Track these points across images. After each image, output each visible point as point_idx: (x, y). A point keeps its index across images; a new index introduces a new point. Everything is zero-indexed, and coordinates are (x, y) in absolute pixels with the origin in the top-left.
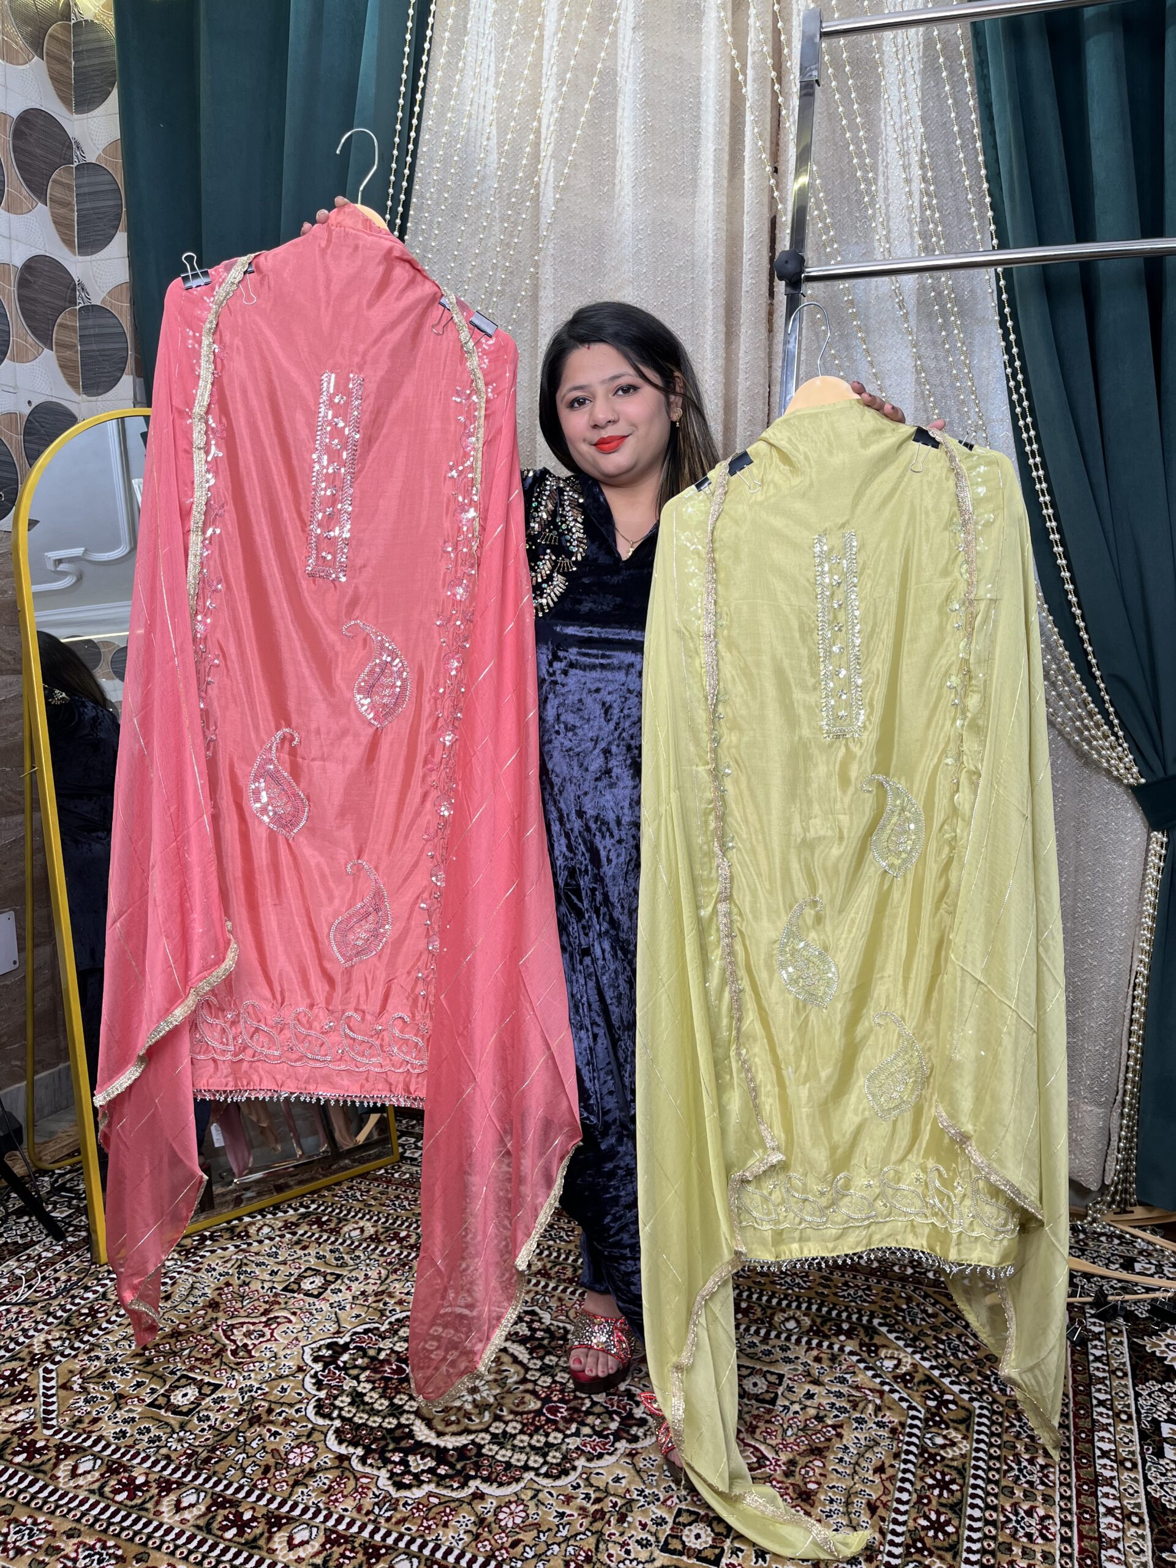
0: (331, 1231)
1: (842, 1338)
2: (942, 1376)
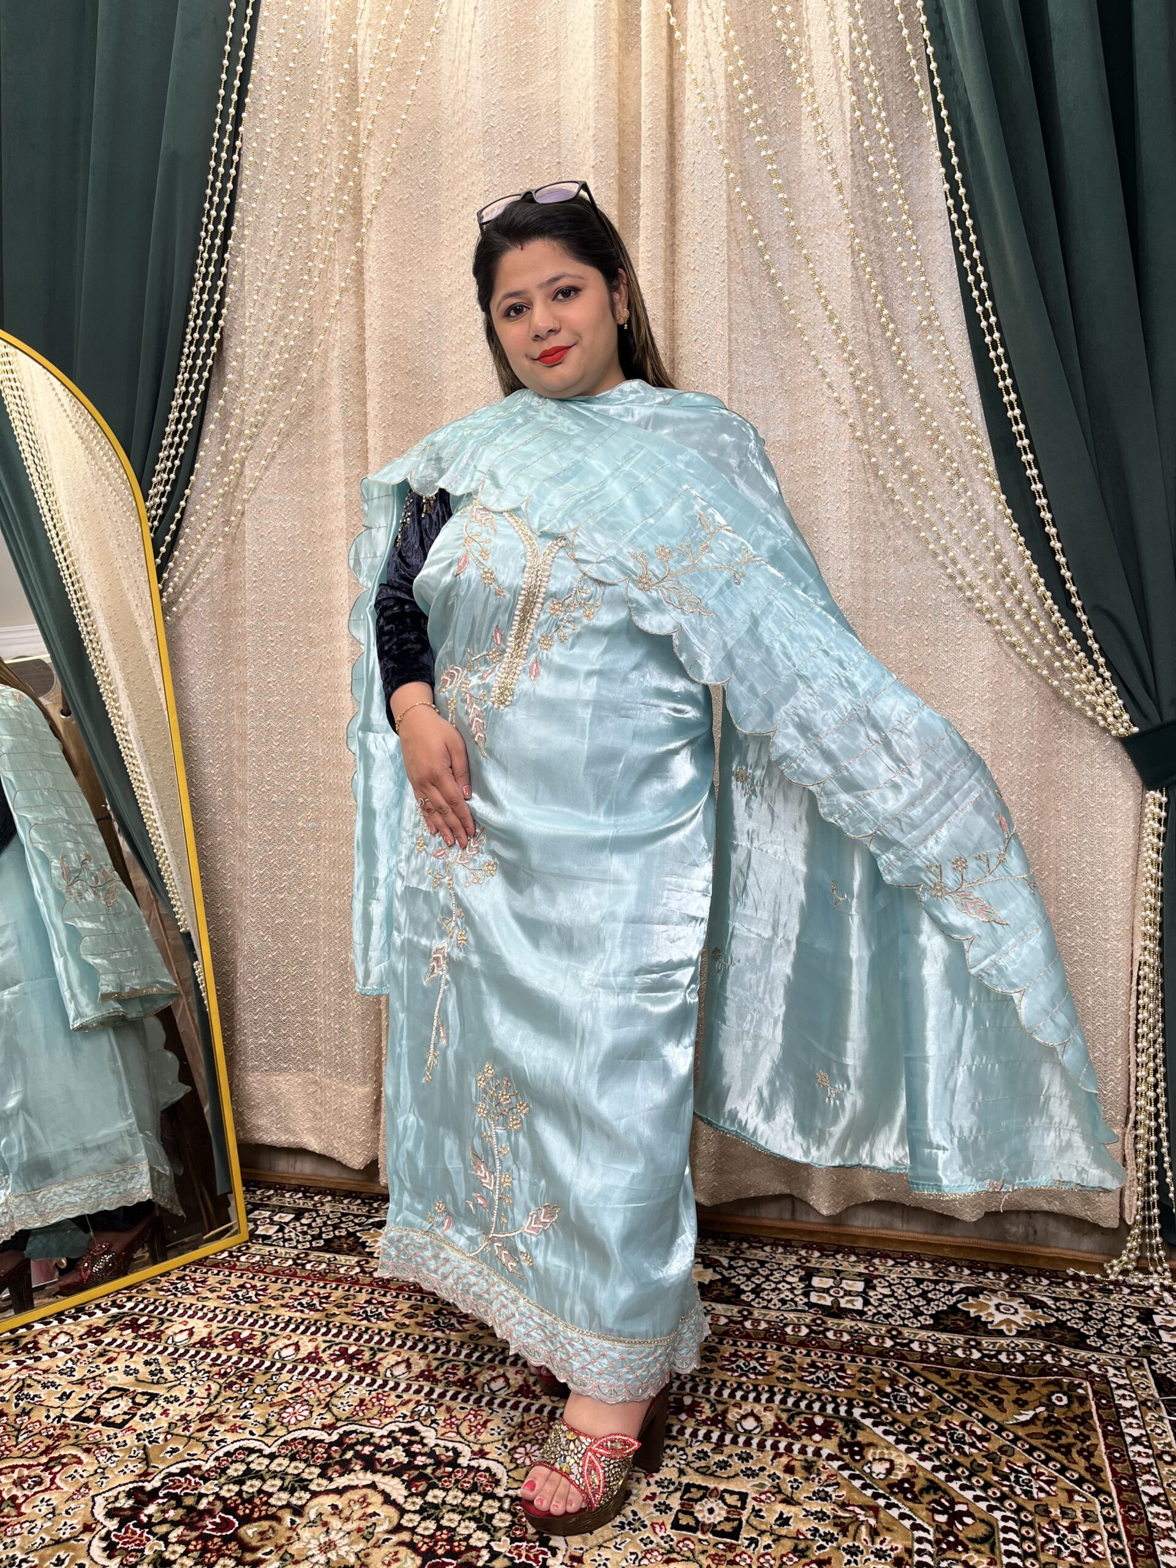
0: (149, 1336)
1: (817, 1437)
2: (949, 1479)
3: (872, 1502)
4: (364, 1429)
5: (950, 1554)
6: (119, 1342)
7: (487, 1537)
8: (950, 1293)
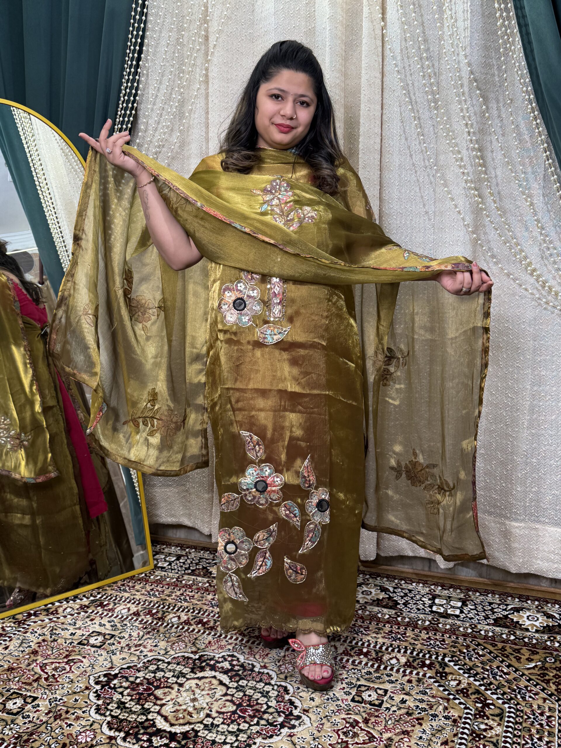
0: (110, 610)
1: (425, 669)
2: (486, 690)
3: (447, 697)
4: (211, 654)
5: (480, 720)
6: (95, 612)
7: (266, 700)
8: (505, 610)
